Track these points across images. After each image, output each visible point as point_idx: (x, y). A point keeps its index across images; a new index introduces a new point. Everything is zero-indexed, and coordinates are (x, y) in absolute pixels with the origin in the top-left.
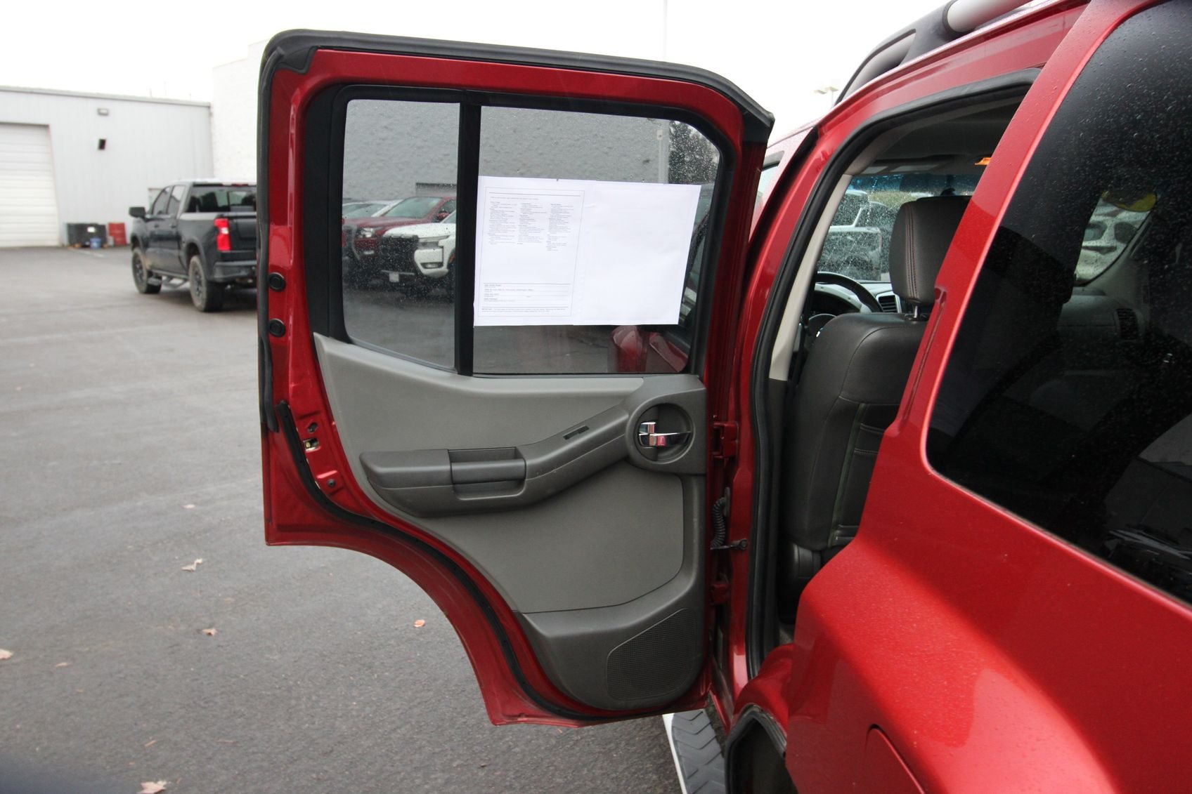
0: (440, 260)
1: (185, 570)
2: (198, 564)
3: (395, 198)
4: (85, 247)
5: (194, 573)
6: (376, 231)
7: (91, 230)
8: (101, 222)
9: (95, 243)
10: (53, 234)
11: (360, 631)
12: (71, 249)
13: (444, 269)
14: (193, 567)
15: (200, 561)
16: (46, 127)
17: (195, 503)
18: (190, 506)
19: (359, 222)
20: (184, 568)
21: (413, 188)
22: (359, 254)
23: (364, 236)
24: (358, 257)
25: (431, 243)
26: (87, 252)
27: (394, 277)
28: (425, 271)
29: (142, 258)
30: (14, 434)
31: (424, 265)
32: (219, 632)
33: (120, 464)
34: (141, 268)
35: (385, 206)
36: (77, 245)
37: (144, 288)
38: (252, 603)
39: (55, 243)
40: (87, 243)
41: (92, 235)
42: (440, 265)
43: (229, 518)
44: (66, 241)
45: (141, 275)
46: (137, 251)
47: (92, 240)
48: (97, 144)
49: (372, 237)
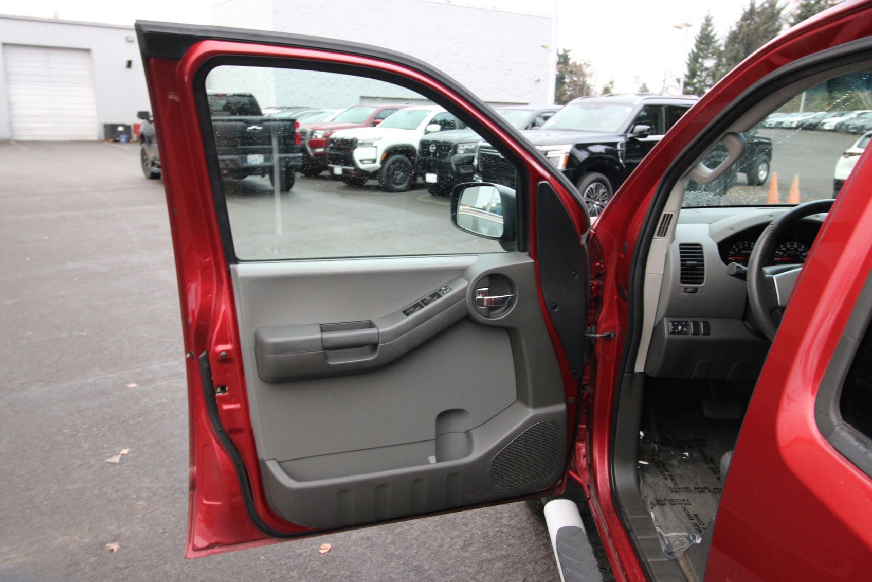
0: (374, 158)
1: (109, 462)
2: (123, 454)
3: (344, 107)
4: (116, 141)
5: (117, 466)
6: (326, 133)
7: (121, 129)
8: (128, 123)
9: (123, 138)
10: (94, 132)
11: (263, 555)
12: (106, 143)
13: (378, 165)
14: (116, 459)
15: (125, 451)
16: (88, 51)
17: (138, 382)
18: (133, 385)
19: (314, 126)
20: (109, 460)
21: (357, 101)
22: (312, 151)
23: (316, 137)
24: (311, 154)
25: (368, 143)
26: (117, 145)
27: (338, 170)
28: (362, 166)
29: (147, 151)
30: (9, 302)
31: (361, 161)
32: (122, 547)
33: (86, 336)
34: (147, 159)
35: (334, 113)
36: (111, 140)
37: (149, 174)
38: (162, 509)
39: (95, 138)
40: (118, 139)
41: (121, 133)
42: (374, 161)
43: (164, 400)
44: (102, 137)
45: (147, 165)
46: (145, 145)
47: (122, 136)
48: (125, 64)
49: (323, 137)
